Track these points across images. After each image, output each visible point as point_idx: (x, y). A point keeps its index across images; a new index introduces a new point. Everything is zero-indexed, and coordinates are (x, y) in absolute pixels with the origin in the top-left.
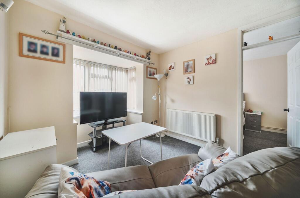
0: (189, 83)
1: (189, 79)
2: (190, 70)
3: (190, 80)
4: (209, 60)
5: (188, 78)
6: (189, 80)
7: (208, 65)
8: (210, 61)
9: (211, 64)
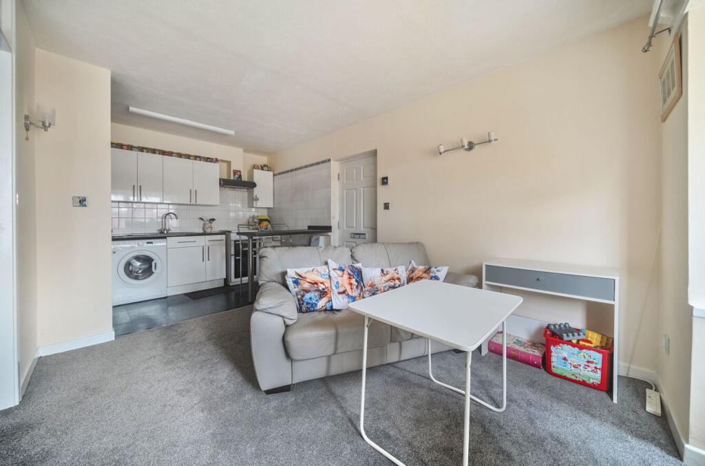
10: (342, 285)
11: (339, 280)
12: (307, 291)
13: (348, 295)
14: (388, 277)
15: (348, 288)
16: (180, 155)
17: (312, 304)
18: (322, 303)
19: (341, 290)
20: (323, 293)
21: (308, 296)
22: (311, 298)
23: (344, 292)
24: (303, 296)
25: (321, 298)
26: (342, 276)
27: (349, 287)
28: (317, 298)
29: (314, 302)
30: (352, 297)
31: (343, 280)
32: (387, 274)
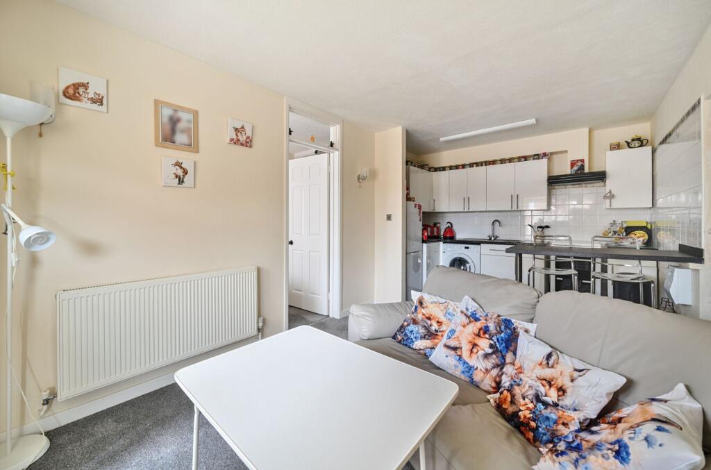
0: (181, 181)
1: (181, 167)
2: (181, 138)
3: (186, 172)
4: (239, 134)
5: (178, 164)
6: (180, 172)
7: (235, 143)
8: (243, 139)
9: (242, 144)
10: (458, 337)
11: (459, 329)
12: (415, 322)
13: (460, 357)
14: (547, 373)
15: (466, 348)
16: (502, 161)
17: (409, 338)
18: (419, 344)
19: (453, 343)
20: (431, 335)
21: (412, 327)
22: (412, 331)
23: (455, 349)
24: (408, 325)
25: (424, 337)
26: (464, 326)
27: (469, 347)
28: (419, 336)
29: (412, 337)
30: (465, 363)
31: (461, 332)
32: (552, 367)
